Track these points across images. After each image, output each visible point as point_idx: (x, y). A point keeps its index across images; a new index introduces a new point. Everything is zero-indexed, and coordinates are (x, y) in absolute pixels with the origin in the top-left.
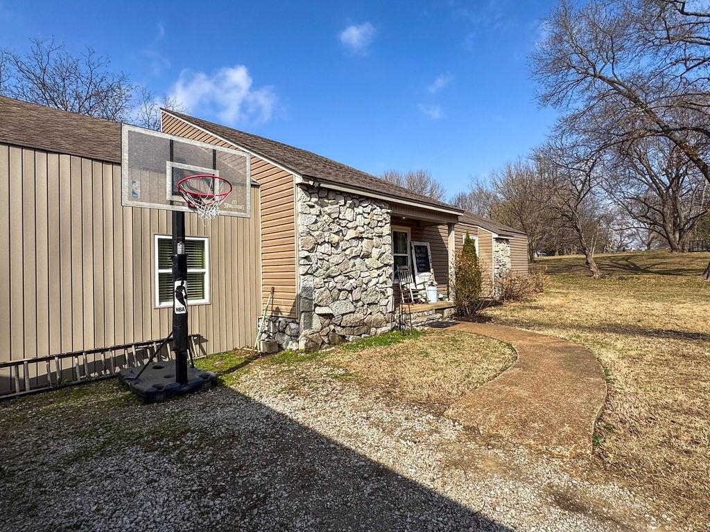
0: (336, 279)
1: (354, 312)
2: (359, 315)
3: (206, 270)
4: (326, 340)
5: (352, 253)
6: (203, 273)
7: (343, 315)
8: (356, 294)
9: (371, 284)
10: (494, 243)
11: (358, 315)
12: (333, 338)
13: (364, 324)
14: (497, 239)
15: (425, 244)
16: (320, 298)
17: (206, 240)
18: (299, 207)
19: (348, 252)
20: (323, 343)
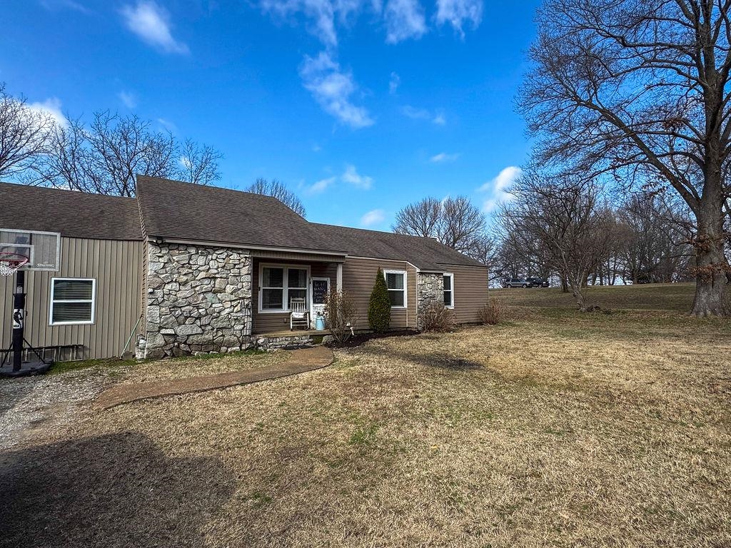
0: (183, 309)
1: (202, 334)
2: (209, 337)
3: (93, 301)
4: (169, 353)
5: (202, 289)
6: (91, 303)
7: (188, 336)
8: (205, 321)
9: (223, 313)
10: (418, 277)
11: (206, 337)
12: (178, 353)
13: (213, 344)
14: (421, 273)
15: (325, 279)
16: (165, 323)
17: (94, 280)
18: (149, 258)
19: (197, 289)
20: (166, 355)
